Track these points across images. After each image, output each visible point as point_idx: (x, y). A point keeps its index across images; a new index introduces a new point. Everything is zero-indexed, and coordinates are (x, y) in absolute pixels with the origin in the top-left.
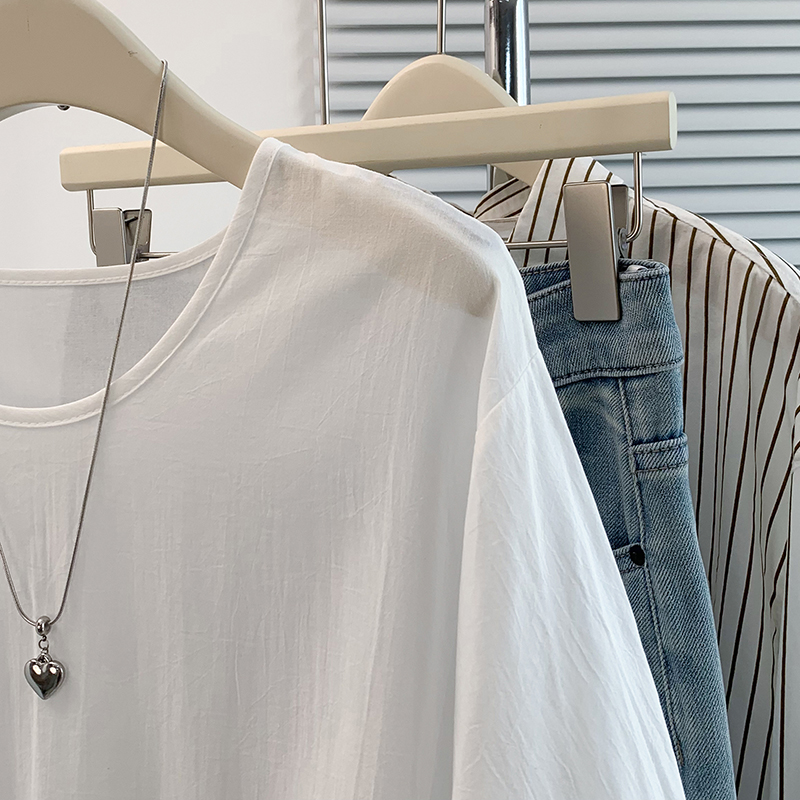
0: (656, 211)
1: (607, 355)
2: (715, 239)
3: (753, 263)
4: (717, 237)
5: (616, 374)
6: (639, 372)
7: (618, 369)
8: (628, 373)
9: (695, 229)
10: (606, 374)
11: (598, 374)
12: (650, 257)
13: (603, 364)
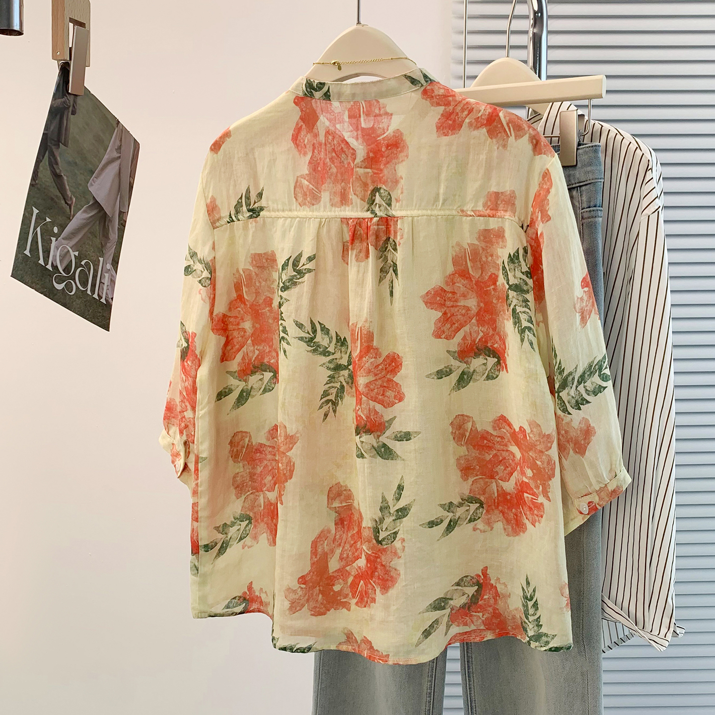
0: (594, 124)
1: (574, 178)
2: (617, 134)
3: (630, 143)
4: (618, 133)
5: (577, 185)
6: (585, 183)
7: (578, 183)
8: (581, 184)
9: (609, 130)
10: (574, 186)
11: (571, 186)
12: (591, 142)
13: (573, 182)
